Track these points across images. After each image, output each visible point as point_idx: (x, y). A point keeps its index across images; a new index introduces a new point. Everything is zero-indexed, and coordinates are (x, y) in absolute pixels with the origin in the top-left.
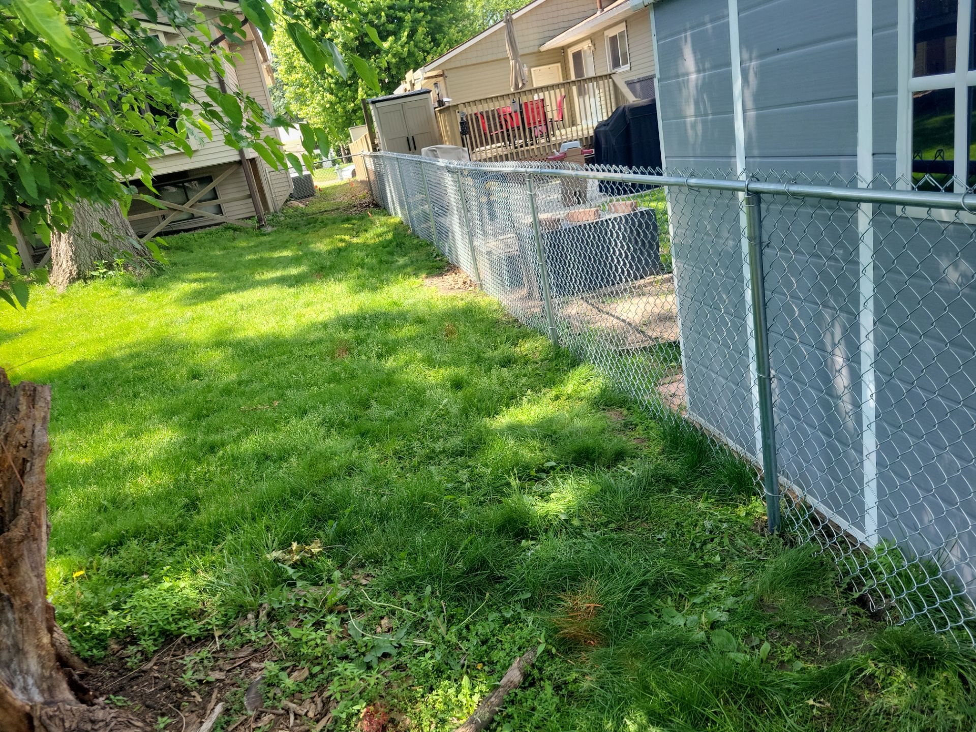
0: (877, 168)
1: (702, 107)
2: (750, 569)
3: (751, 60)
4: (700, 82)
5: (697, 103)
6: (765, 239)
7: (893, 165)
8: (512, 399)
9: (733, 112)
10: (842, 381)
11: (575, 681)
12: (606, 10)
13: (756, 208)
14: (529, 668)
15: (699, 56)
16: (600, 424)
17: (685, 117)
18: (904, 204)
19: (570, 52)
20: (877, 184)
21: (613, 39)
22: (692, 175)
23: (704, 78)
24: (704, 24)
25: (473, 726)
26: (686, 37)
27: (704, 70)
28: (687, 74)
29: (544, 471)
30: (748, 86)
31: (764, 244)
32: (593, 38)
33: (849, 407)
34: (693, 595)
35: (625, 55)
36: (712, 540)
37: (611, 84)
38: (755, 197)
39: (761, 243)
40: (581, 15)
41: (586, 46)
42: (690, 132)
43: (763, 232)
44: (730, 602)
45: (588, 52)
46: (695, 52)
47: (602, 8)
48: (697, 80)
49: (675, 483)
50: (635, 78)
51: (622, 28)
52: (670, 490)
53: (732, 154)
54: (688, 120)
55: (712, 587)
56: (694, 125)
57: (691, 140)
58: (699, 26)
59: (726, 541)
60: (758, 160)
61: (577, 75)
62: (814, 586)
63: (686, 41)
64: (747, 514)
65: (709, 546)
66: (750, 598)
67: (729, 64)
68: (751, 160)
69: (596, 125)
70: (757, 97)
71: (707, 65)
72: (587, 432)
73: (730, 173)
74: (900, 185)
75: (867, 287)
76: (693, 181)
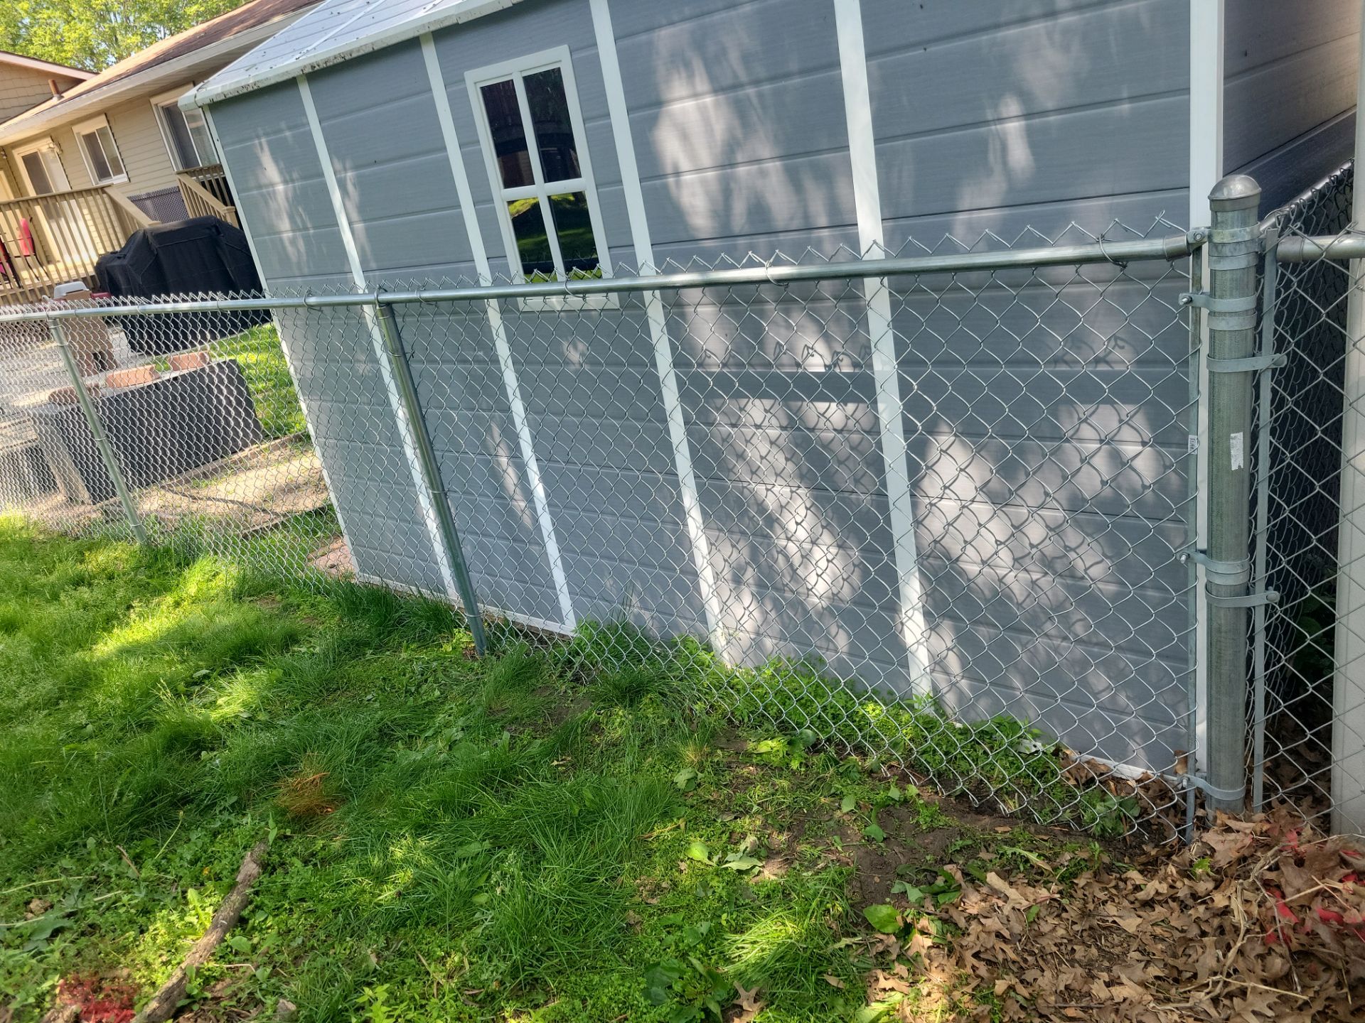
0: (492, 269)
1: (299, 221)
2: (470, 691)
3: (345, 170)
4: (290, 195)
5: (292, 218)
6: (408, 349)
7: (507, 266)
8: (109, 622)
9: (337, 225)
10: (511, 478)
11: (323, 848)
12: (67, 95)
13: (391, 320)
14: (266, 856)
15: (282, 165)
16: (252, 616)
17: (280, 233)
18: (524, 295)
19: (18, 155)
20: (496, 282)
21: (90, 139)
22: (310, 294)
23: (294, 188)
24: (280, 131)
25: (219, 930)
26: (261, 144)
27: (293, 181)
28: (272, 185)
29: (195, 684)
30: (349, 197)
31: (408, 355)
32: (56, 135)
33: (523, 504)
34: (423, 731)
35: (115, 161)
36: (426, 681)
37: (107, 200)
38: (388, 308)
39: (404, 354)
40: (23, 101)
41: (44, 146)
42: (290, 249)
43: (404, 343)
44: (461, 722)
45: (51, 156)
46: (276, 160)
47: (60, 93)
48: (286, 192)
49: (367, 644)
50: (143, 193)
51: (101, 123)
52: (364, 654)
53: (346, 270)
54: (285, 236)
55: (440, 718)
56: (293, 242)
57: (294, 258)
58: (276, 132)
59: (440, 675)
60: (377, 273)
61: (37, 190)
62: (534, 681)
63: (262, 149)
64: (454, 648)
65: (425, 687)
66: (480, 709)
67: (321, 175)
68: (371, 274)
69: (95, 259)
70: (361, 209)
71: (295, 175)
72: (237, 628)
73: (353, 289)
74: (517, 281)
75: (510, 378)
76: (312, 300)
